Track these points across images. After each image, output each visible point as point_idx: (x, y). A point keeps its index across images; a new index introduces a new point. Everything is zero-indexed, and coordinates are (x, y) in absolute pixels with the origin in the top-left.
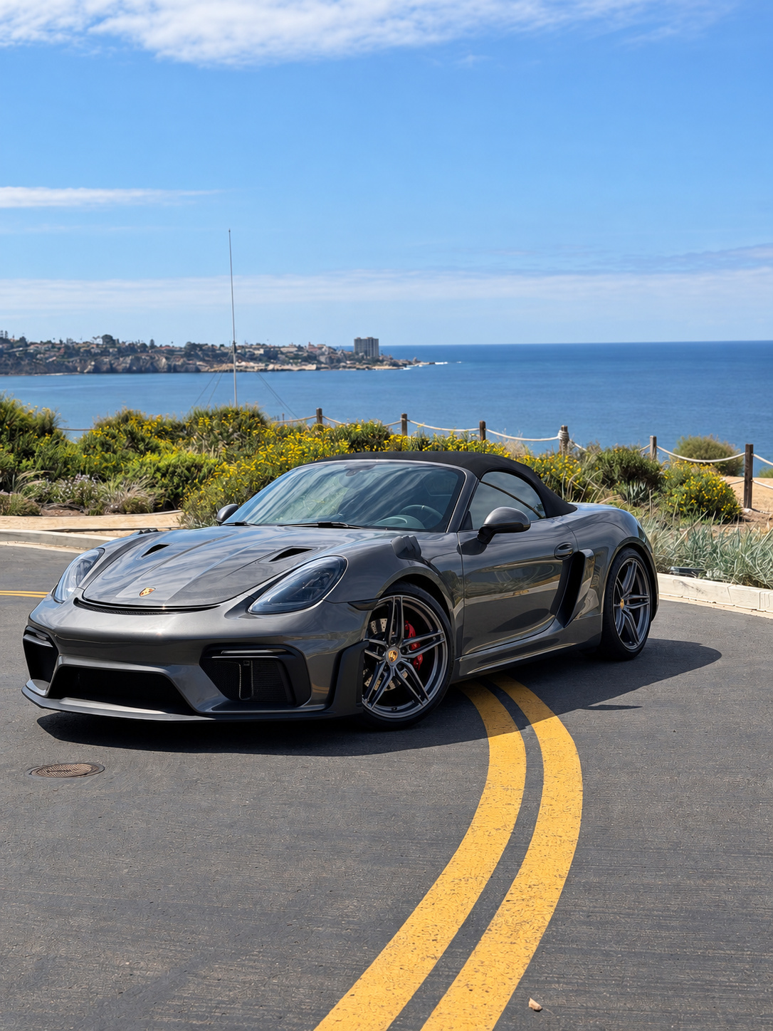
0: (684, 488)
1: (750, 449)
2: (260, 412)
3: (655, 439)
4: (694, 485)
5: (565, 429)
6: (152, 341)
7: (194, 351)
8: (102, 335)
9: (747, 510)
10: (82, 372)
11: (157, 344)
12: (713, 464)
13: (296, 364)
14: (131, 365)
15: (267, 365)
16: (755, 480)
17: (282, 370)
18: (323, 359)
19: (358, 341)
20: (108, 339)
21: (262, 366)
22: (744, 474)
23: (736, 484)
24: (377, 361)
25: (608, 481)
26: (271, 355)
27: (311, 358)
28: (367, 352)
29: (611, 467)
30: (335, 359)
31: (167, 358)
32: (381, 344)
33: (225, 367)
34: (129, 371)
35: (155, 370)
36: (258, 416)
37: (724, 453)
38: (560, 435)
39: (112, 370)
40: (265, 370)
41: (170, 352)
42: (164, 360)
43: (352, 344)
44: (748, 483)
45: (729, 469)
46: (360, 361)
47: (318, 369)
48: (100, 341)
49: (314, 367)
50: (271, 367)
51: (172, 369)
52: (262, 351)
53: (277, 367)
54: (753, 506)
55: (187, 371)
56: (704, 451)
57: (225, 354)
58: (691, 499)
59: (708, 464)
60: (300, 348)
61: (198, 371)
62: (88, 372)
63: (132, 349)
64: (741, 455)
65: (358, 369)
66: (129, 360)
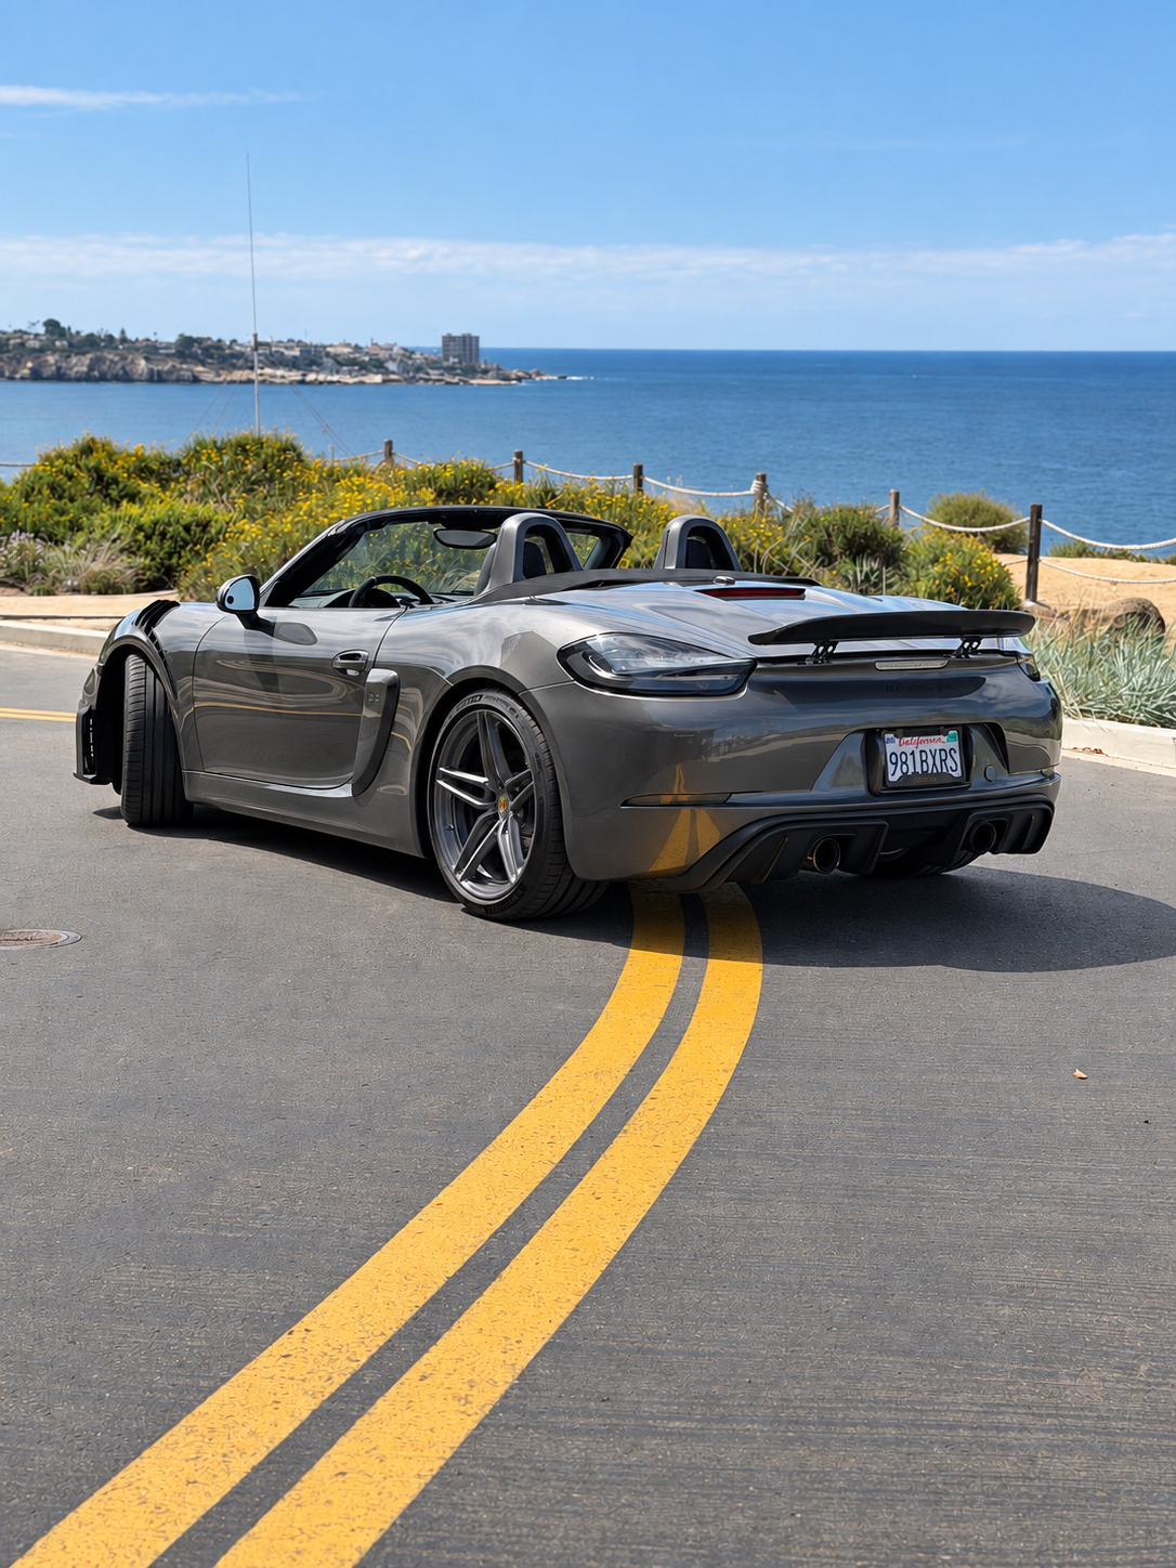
0: (937, 568)
1: (1037, 512)
2: (295, 443)
3: (897, 495)
4: (953, 563)
5: (763, 478)
6: (123, 332)
7: (188, 348)
8: (44, 319)
9: (1028, 604)
10: (11, 378)
11: (131, 336)
12: (982, 533)
13: (350, 373)
14: (91, 368)
15: (304, 375)
16: (1044, 560)
17: (331, 383)
18: (392, 366)
19: (448, 340)
20: (52, 326)
21: (295, 375)
22: (1027, 551)
23: (1015, 565)
24: (472, 371)
25: (825, 557)
26: (311, 358)
27: (378, 365)
28: (463, 356)
29: (829, 535)
30: (412, 368)
31: (147, 359)
32: (483, 344)
33: (238, 375)
34: (87, 378)
35: (126, 378)
36: (294, 449)
37: (999, 518)
38: (755, 486)
39: (60, 377)
40: (302, 382)
41: (151, 349)
42: (143, 363)
43: (439, 344)
44: (1033, 562)
45: (1004, 544)
46: (451, 370)
47: (384, 381)
48: (41, 330)
49: (378, 378)
50: (311, 377)
51: (156, 378)
52: (296, 352)
53: (321, 377)
54: (1039, 598)
55: (179, 380)
56: (972, 514)
57: (241, 355)
58: (947, 585)
59: (975, 534)
60: (357, 348)
61: (196, 380)
62: (23, 379)
63: (91, 342)
64: (1023, 520)
65: (448, 383)
66: (87, 359)
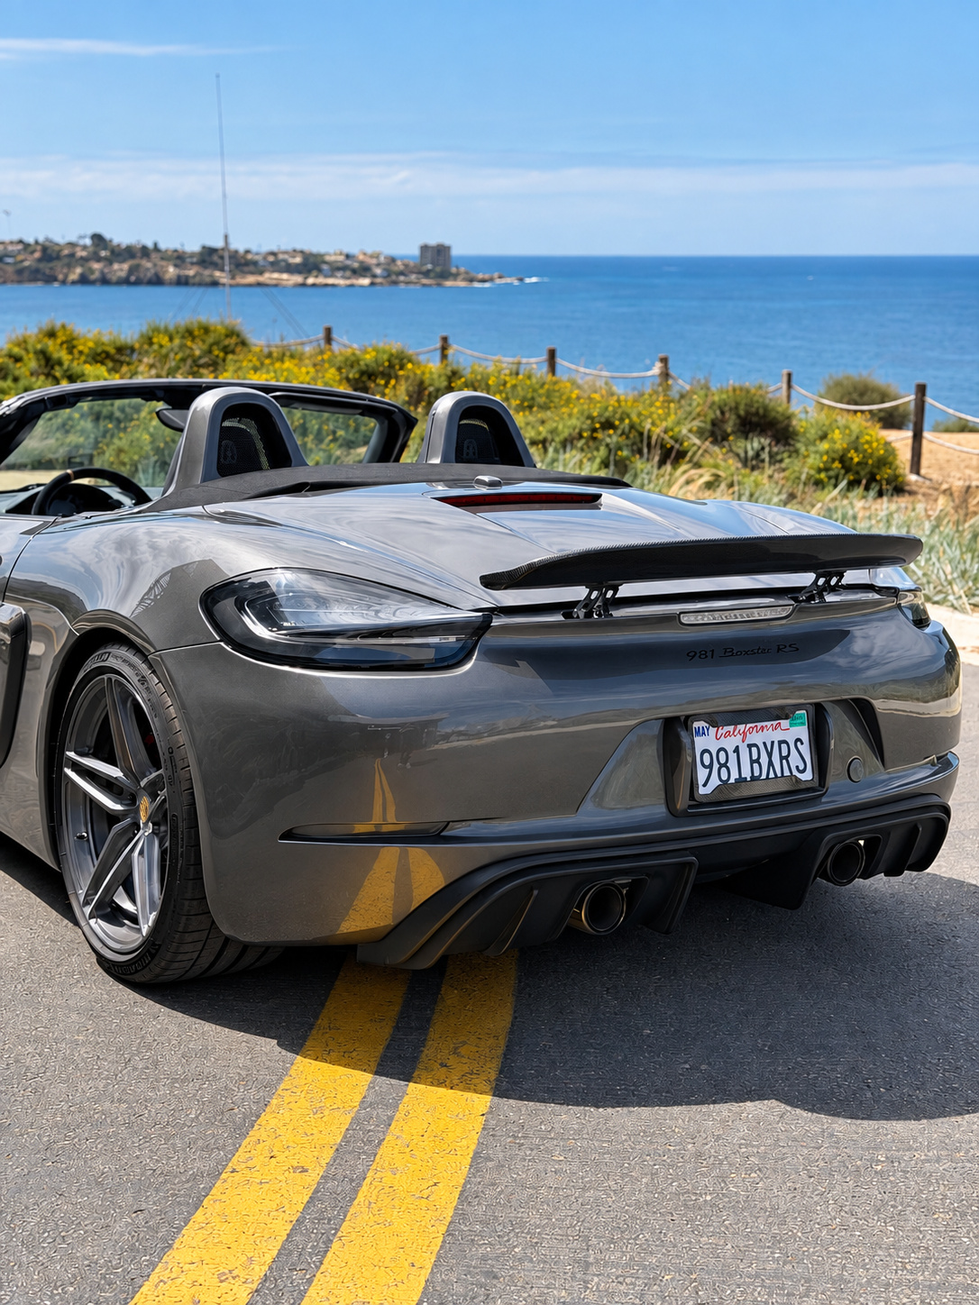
0: (825, 446)
1: (921, 390)
3: (789, 375)
4: (838, 440)
6: (156, 245)
7: (209, 257)
8: (90, 232)
9: (913, 478)
11: (163, 246)
12: (870, 411)
13: (343, 277)
14: (131, 271)
15: (306, 278)
16: (927, 435)
17: (326, 285)
18: (378, 271)
19: (424, 248)
20: (98, 239)
21: (298, 279)
22: (911, 426)
23: (900, 440)
24: (445, 275)
26: (311, 264)
27: (364, 270)
28: (436, 263)
30: (393, 273)
31: (176, 266)
32: (454, 252)
33: (251, 279)
34: (125, 282)
35: (157, 281)
37: (884, 397)
39: (105, 281)
40: (304, 285)
41: (179, 258)
42: (171, 269)
43: (416, 252)
44: (918, 437)
45: (891, 420)
46: (427, 274)
47: (372, 284)
48: (88, 242)
49: (366, 281)
50: (311, 281)
51: (182, 282)
52: (298, 260)
53: (321, 280)
54: (923, 471)
55: (200, 284)
56: (857, 394)
57: (255, 263)
58: (833, 460)
59: (862, 412)
60: (348, 256)
61: (215, 284)
63: (128, 253)
64: (910, 398)
65: (424, 285)
66: (126, 266)
